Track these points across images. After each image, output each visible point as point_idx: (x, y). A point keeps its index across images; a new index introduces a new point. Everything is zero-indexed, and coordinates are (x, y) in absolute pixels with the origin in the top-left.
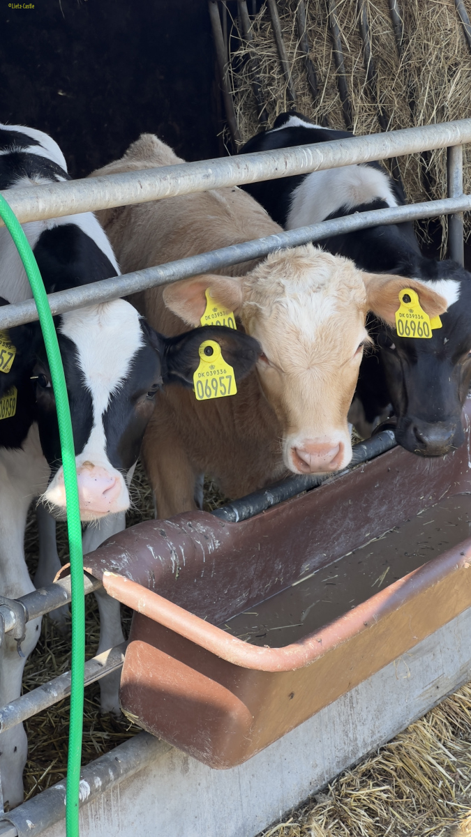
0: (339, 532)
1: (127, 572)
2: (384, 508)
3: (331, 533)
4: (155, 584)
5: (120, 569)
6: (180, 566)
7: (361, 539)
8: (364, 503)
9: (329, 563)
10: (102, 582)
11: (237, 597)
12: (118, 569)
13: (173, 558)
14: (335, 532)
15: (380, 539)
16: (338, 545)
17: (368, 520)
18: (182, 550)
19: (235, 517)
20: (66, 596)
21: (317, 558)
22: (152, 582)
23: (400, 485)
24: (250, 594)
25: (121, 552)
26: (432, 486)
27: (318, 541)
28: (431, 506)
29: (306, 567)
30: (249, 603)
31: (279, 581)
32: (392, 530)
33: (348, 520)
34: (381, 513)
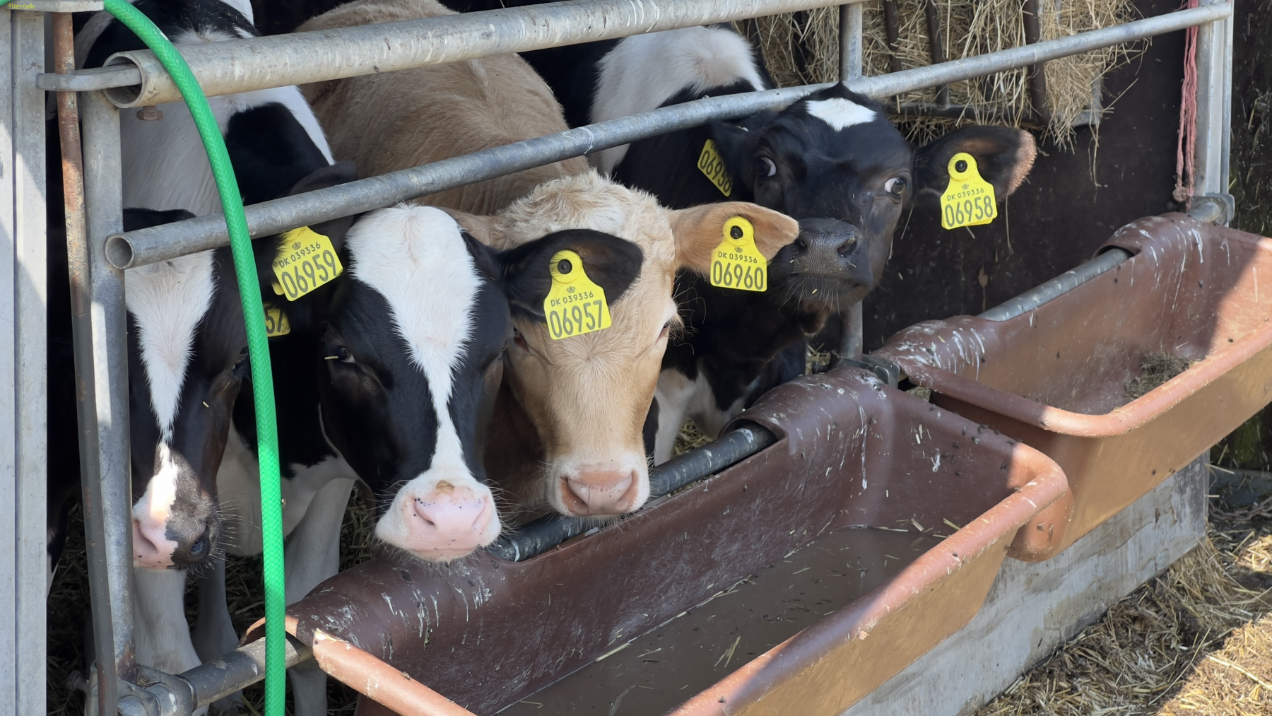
0: (668, 580)
1: (351, 635)
2: (735, 547)
3: (656, 582)
4: (393, 654)
5: (340, 630)
6: (431, 627)
7: (701, 592)
8: (707, 538)
9: (652, 627)
10: (311, 649)
11: (514, 677)
12: (337, 630)
13: (421, 615)
14: (662, 580)
15: (728, 593)
16: (666, 600)
17: (711, 564)
18: (435, 603)
19: (515, 554)
20: (256, 671)
21: (634, 620)
22: (387, 650)
23: (760, 513)
24: (533, 671)
25: (342, 604)
26: (807, 515)
27: (636, 594)
28: (804, 546)
29: (617, 633)
30: (532, 685)
31: (577, 654)
32: (746, 580)
33: (681, 564)
34: (730, 555)
